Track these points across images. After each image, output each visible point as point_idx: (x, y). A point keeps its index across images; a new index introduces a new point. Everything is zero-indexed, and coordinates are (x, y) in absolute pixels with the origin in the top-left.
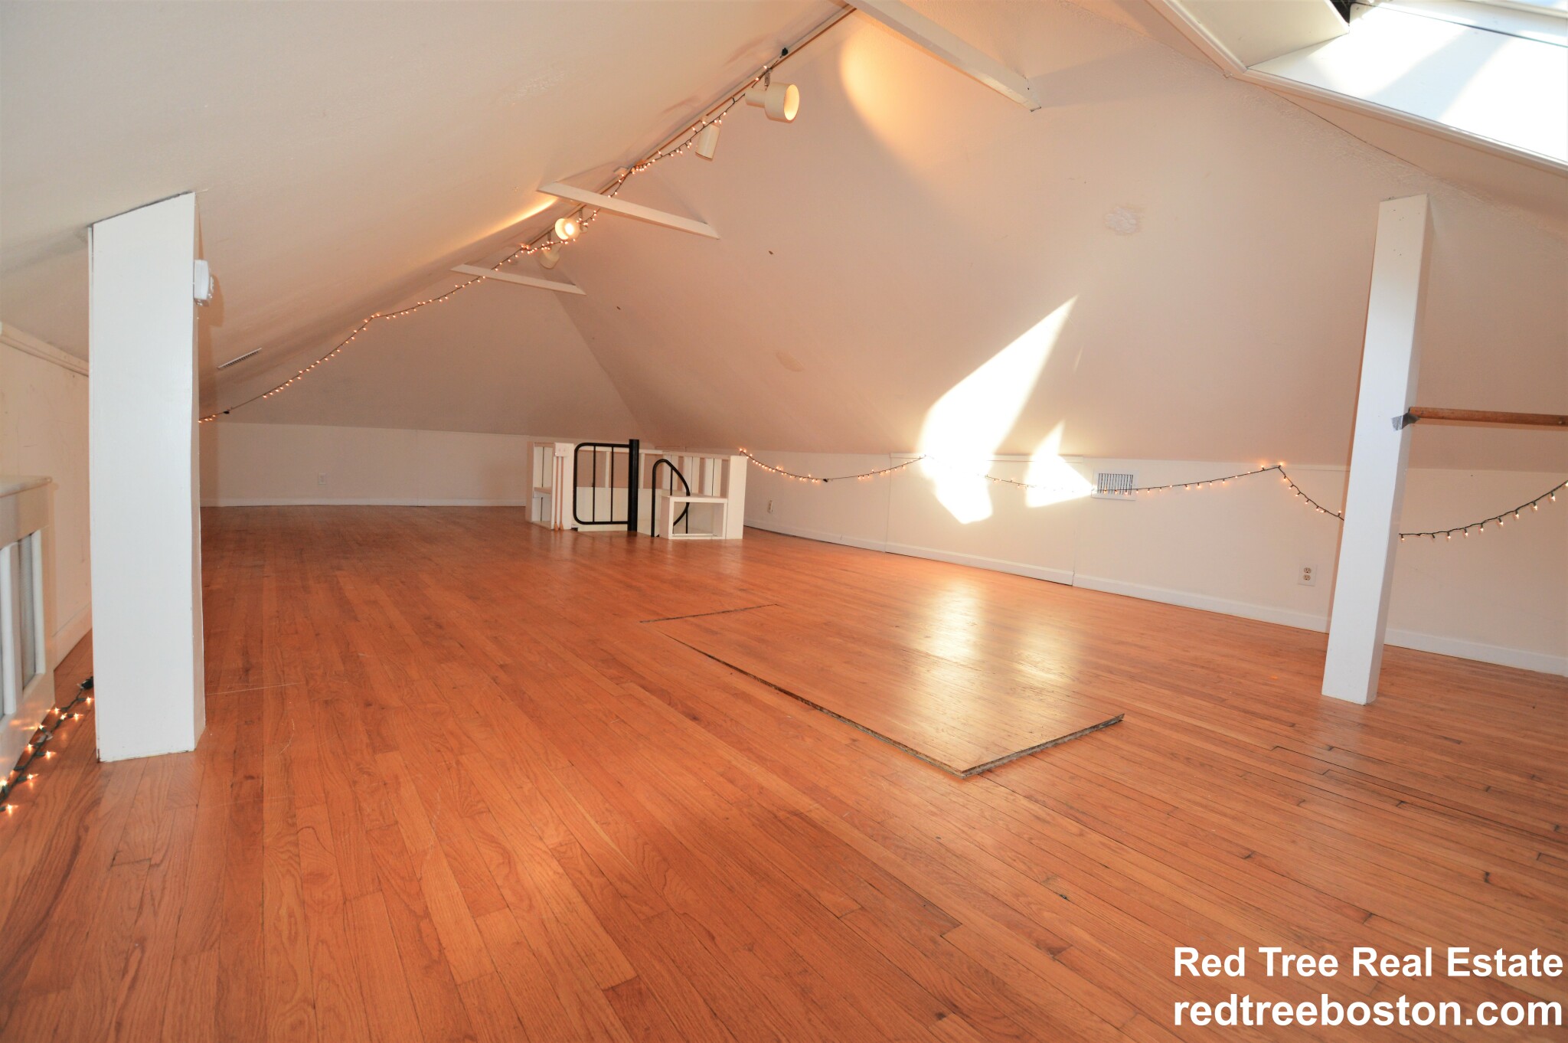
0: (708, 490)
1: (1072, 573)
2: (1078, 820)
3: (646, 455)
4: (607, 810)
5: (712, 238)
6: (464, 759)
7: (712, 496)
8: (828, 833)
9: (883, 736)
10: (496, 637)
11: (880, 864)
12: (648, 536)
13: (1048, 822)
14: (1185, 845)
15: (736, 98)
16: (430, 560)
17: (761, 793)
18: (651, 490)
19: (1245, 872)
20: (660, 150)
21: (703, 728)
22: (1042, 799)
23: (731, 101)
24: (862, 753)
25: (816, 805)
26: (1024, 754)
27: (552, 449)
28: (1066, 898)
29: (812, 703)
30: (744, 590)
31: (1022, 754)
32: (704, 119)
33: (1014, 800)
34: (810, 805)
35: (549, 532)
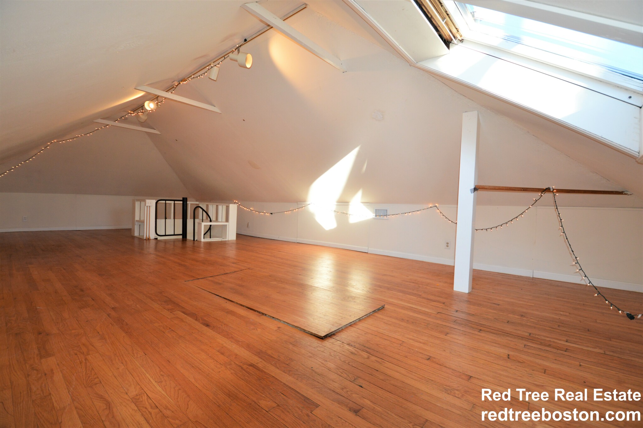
0: (220, 219)
1: (367, 248)
2: (367, 352)
3: (191, 204)
4: (161, 375)
5: (217, 113)
6: (89, 357)
7: (222, 222)
8: (265, 372)
9: (291, 324)
10: (111, 294)
11: (287, 384)
12: (192, 240)
13: (356, 354)
14: (406, 357)
15: (225, 57)
16: (80, 257)
17: (236, 357)
18: (193, 220)
19: (428, 366)
20: (193, 75)
21: (211, 329)
22: (354, 344)
23: (224, 58)
24: (282, 333)
25: (261, 360)
26: (348, 325)
27: (144, 202)
28: (362, 387)
29: (262, 313)
30: (235, 263)
31: (347, 326)
32: (212, 64)
33: (343, 346)
34: (258, 360)
35: (143, 241)
